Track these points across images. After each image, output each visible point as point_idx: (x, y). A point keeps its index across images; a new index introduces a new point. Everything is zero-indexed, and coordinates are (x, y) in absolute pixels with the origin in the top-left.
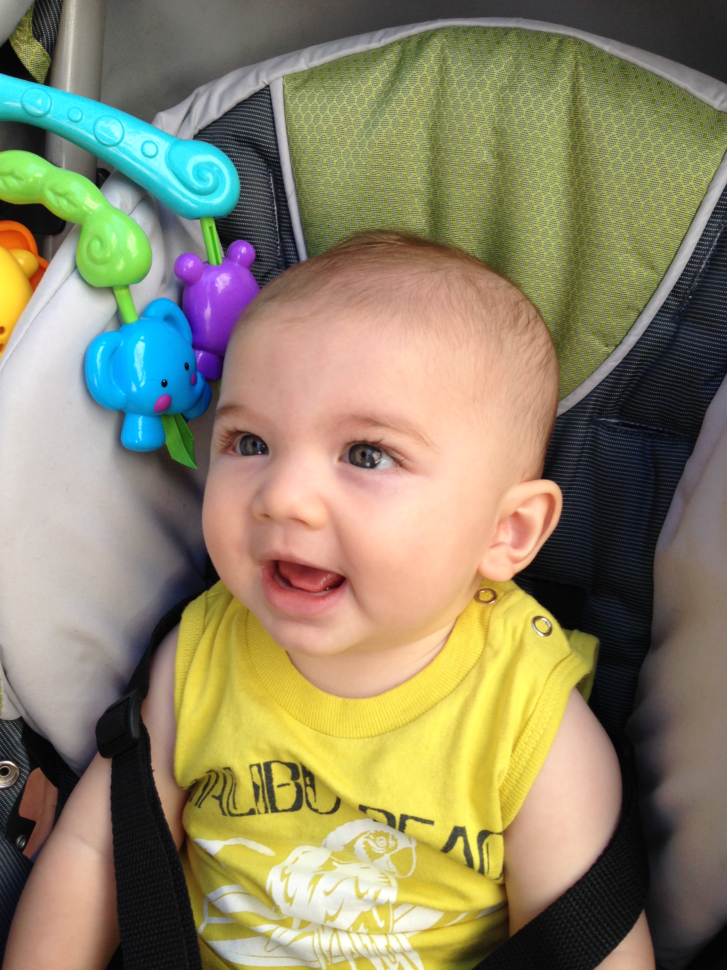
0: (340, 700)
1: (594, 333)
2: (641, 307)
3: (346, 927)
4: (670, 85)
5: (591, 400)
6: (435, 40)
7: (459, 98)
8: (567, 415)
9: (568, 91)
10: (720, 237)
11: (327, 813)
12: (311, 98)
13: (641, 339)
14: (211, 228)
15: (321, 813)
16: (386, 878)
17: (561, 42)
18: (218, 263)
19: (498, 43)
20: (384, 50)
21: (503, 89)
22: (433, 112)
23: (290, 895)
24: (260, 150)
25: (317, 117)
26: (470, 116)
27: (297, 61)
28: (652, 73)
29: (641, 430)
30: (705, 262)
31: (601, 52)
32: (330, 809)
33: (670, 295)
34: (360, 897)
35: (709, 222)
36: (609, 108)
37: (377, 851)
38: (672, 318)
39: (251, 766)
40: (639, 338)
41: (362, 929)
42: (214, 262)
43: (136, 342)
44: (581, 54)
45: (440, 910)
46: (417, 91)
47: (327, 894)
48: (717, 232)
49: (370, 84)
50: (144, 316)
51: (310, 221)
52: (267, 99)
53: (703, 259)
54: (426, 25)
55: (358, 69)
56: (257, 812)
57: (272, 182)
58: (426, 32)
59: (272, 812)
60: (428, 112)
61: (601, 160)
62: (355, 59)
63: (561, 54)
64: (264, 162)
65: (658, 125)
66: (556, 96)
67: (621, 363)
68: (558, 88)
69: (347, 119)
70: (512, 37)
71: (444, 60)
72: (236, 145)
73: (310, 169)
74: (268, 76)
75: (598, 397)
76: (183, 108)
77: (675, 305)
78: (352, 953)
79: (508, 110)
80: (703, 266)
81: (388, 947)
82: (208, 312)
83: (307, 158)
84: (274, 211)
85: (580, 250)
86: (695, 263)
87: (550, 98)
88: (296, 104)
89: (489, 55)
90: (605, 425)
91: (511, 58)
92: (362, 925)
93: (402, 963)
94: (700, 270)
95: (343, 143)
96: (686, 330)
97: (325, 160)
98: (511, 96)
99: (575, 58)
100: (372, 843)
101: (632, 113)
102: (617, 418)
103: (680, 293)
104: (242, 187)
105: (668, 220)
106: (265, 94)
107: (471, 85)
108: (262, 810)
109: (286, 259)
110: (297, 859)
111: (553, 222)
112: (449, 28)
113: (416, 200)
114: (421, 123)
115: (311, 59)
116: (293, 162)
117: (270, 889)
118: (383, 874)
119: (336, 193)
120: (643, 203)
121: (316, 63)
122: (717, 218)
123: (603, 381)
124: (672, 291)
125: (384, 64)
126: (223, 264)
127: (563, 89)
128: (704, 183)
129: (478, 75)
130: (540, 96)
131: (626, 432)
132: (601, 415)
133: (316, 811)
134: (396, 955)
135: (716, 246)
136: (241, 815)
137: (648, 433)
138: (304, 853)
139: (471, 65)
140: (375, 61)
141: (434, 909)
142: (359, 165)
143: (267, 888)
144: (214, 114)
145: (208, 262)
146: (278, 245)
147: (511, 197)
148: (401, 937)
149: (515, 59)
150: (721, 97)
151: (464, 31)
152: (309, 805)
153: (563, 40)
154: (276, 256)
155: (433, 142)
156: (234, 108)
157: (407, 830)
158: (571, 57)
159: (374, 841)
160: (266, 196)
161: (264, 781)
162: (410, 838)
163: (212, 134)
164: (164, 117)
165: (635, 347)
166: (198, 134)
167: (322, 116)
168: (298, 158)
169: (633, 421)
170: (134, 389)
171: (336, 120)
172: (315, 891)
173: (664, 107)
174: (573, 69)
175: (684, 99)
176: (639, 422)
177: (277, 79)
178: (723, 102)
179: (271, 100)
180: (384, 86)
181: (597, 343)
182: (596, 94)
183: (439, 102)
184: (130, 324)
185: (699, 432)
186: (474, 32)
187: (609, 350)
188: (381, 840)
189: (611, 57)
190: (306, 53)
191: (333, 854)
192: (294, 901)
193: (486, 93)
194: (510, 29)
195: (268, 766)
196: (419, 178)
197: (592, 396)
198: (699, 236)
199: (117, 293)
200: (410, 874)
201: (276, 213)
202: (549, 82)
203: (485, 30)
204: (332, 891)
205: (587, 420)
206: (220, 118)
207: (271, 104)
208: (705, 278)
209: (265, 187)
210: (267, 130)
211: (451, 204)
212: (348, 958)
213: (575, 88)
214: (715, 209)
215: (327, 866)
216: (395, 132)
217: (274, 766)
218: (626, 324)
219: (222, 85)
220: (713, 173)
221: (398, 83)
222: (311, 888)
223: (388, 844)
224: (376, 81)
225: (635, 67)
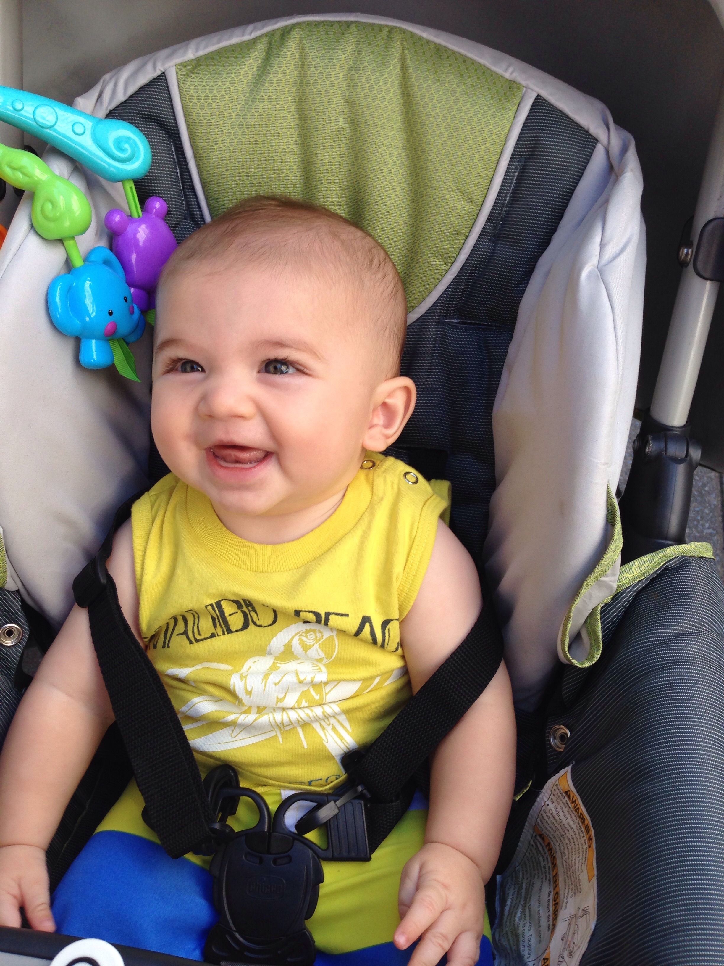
0: (270, 547)
1: (435, 255)
2: (467, 232)
3: (291, 705)
4: (473, 62)
5: (437, 306)
6: (294, 33)
7: (317, 78)
8: (421, 319)
9: (398, 70)
10: (518, 176)
11: (269, 626)
12: (201, 81)
13: (469, 256)
14: (131, 188)
15: (265, 627)
16: (318, 666)
17: (390, 32)
18: (139, 217)
19: (343, 34)
20: (255, 41)
21: (350, 69)
22: (298, 89)
23: (249, 689)
24: (162, 124)
25: (207, 97)
26: (327, 92)
27: (185, 52)
28: (459, 53)
29: (476, 326)
30: (509, 195)
31: (420, 38)
32: (270, 622)
33: (486, 222)
34: (301, 682)
35: (509, 165)
36: (430, 82)
37: (308, 644)
38: (490, 240)
39: (206, 606)
40: (468, 255)
41: (304, 704)
42: (135, 215)
43: (85, 282)
44: (406, 41)
45: (360, 680)
46: (284, 74)
47: (276, 684)
48: (515, 172)
49: (246, 68)
50: (88, 261)
51: (208, 180)
52: (164, 83)
53: (507, 193)
54: (286, 20)
55: (235, 58)
56: (216, 635)
57: (173, 150)
58: (286, 27)
59: (228, 633)
60: (294, 90)
61: (427, 122)
62: (232, 49)
63: (390, 41)
64: (166, 134)
65: (467, 93)
66: (390, 73)
67: (457, 276)
68: (391, 68)
69: (231, 97)
70: (353, 28)
71: (303, 49)
72: (142, 121)
73: (205, 138)
74: (163, 65)
75: (442, 303)
76: (94, 93)
77: (491, 229)
78: (299, 721)
79: (355, 86)
80: (508, 199)
81: (324, 712)
82: (134, 257)
83: (201, 130)
84: (177, 173)
85: (419, 191)
86: (502, 196)
87: (386, 76)
88: (188, 87)
89: (337, 44)
90: (450, 325)
91: (353, 45)
92: (304, 701)
93: (334, 725)
94: (506, 202)
95: (229, 117)
96: (500, 247)
97: (217, 130)
98: (357, 75)
99: (402, 44)
100: (304, 639)
101: (447, 85)
102: (458, 319)
103: (493, 220)
104: (153, 156)
105: (480, 165)
106: (161, 79)
107: (325, 67)
108: (220, 633)
109: (190, 211)
110: (250, 667)
111: (397, 171)
112: (304, 22)
113: (291, 159)
114: (290, 98)
115: (197, 50)
116: (191, 133)
117: (234, 687)
118: (314, 664)
119: (227, 157)
120: (460, 153)
121: (201, 53)
122: (515, 162)
123: (445, 291)
124: (488, 219)
125: (256, 53)
126: (143, 217)
127: (395, 68)
128: (502, 136)
129: (330, 59)
130: (378, 74)
131: (466, 328)
132: (446, 317)
133: (261, 626)
134: (330, 719)
135: (516, 183)
136: (205, 639)
137: (482, 328)
138: (254, 662)
139: (323, 52)
140: (248, 50)
141: (354, 680)
142: (244, 133)
143: (231, 687)
144: (121, 97)
145: (130, 216)
146: (183, 200)
147: (363, 153)
148: (333, 705)
149: (357, 46)
150: (511, 70)
151: (316, 25)
152: (255, 623)
153: (391, 30)
154: (183, 210)
155: (300, 113)
156: (138, 91)
157: (330, 623)
158: (398, 43)
159: (306, 637)
160: (171, 161)
161: (218, 614)
162: (332, 629)
163: (121, 113)
164: (80, 101)
165: (465, 263)
166: (109, 113)
167: (211, 96)
168: (194, 130)
169: (470, 320)
170: (87, 319)
171: (222, 98)
172: (267, 684)
173: (469, 80)
174: (401, 52)
175: (484, 73)
176: (474, 320)
177: (170, 67)
178: (512, 73)
179: (167, 84)
180: (258, 70)
181: (438, 262)
182: (419, 72)
183: (302, 82)
184: (77, 268)
185: (515, 323)
186: (324, 25)
187: (447, 266)
188: (312, 635)
189: (428, 42)
190: (193, 44)
191: (276, 658)
192: (253, 693)
193: (337, 73)
194: (352, 22)
195: (218, 604)
196: (292, 142)
197: (438, 303)
198: (503, 176)
199: (66, 243)
200: (334, 656)
201: (179, 174)
202: (383, 64)
203: (332, 24)
204: (280, 681)
205: (436, 322)
206: (126, 100)
207: (168, 87)
208: (510, 207)
209: (168, 154)
210: (166, 108)
211: (318, 161)
212: (295, 725)
213: (404, 67)
214: (512, 155)
215: (273, 668)
216: (270, 106)
217: (223, 604)
218: (457, 245)
219: (126, 73)
220: (508, 128)
221: (268, 68)
222: (264, 682)
223: (316, 637)
224: (251, 67)
225: (446, 49)
